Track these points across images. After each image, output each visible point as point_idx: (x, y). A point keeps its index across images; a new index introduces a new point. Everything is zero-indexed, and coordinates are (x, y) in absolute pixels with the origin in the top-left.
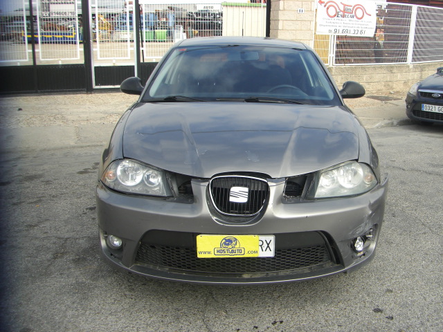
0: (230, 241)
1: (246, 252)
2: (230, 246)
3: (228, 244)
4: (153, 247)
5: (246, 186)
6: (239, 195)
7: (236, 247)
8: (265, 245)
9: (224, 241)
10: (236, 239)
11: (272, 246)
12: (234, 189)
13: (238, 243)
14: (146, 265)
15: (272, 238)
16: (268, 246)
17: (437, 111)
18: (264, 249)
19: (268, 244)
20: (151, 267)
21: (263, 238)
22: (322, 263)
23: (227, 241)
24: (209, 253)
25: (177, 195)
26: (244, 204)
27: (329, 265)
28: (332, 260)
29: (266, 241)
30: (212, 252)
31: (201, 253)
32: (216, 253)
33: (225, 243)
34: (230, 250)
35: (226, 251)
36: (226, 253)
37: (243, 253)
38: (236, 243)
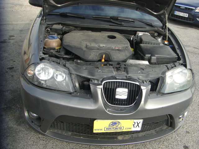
0: (115, 123)
1: (124, 128)
2: (115, 126)
3: (114, 125)
4: (62, 122)
5: (126, 87)
6: (122, 93)
7: (118, 126)
8: (136, 124)
9: (112, 123)
10: (119, 122)
11: (140, 125)
13: (120, 124)
14: (56, 131)
15: (141, 121)
16: (138, 125)
17: (182, 15)
18: (135, 126)
20: (60, 132)
21: (136, 121)
22: (162, 127)
23: (113, 123)
24: (101, 130)
25: (79, 91)
26: (125, 100)
27: (165, 127)
28: (167, 124)
29: (137, 122)
30: (103, 129)
31: (96, 130)
32: (105, 130)
33: (112, 125)
34: (115, 128)
35: (112, 129)
36: (112, 130)
37: (122, 129)
38: (119, 124)
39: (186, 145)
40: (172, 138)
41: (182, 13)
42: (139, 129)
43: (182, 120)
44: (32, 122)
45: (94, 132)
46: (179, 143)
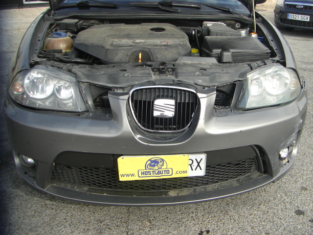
0: (156, 162)
1: (174, 172)
2: (156, 168)
3: (154, 166)
4: (69, 167)
7: (163, 167)
8: (195, 164)
9: (149, 162)
10: (163, 160)
11: (203, 165)
12: (158, 102)
13: (165, 164)
14: (62, 185)
15: (203, 157)
16: (199, 165)
17: (300, 19)
18: (194, 168)
19: (198, 163)
20: (69, 187)
21: (193, 157)
22: (249, 174)
23: (152, 162)
24: (133, 175)
25: (93, 110)
26: (170, 119)
27: (256, 175)
28: (259, 169)
29: (196, 160)
30: (136, 174)
31: (123, 176)
32: (140, 175)
33: (150, 165)
34: (157, 171)
35: (152, 173)
36: (152, 175)
37: (170, 173)
38: (163, 164)
39: (301, 209)
40: (275, 199)
41: (300, 16)
42: (201, 173)
43: (288, 162)
44: (26, 173)
45: (121, 179)
46: (288, 206)
